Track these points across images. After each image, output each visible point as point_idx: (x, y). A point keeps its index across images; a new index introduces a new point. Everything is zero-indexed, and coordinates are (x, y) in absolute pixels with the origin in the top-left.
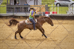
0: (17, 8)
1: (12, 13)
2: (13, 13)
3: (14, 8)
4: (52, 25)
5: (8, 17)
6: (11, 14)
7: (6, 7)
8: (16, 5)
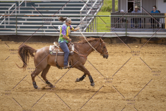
0: (135, 20)
1: (123, 31)
2: (126, 31)
3: (128, 19)
4: (106, 56)
5: (115, 41)
6: (121, 33)
7: (110, 18)
8: (132, 12)
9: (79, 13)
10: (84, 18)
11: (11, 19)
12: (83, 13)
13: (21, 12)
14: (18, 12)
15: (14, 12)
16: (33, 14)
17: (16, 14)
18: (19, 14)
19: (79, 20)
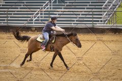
9: (101, 8)
10: (105, 13)
11: (45, 14)
12: (104, 8)
13: (53, 8)
14: (50, 8)
15: (48, 8)
16: (63, 10)
17: (49, 10)
18: (52, 10)
19: (101, 15)
